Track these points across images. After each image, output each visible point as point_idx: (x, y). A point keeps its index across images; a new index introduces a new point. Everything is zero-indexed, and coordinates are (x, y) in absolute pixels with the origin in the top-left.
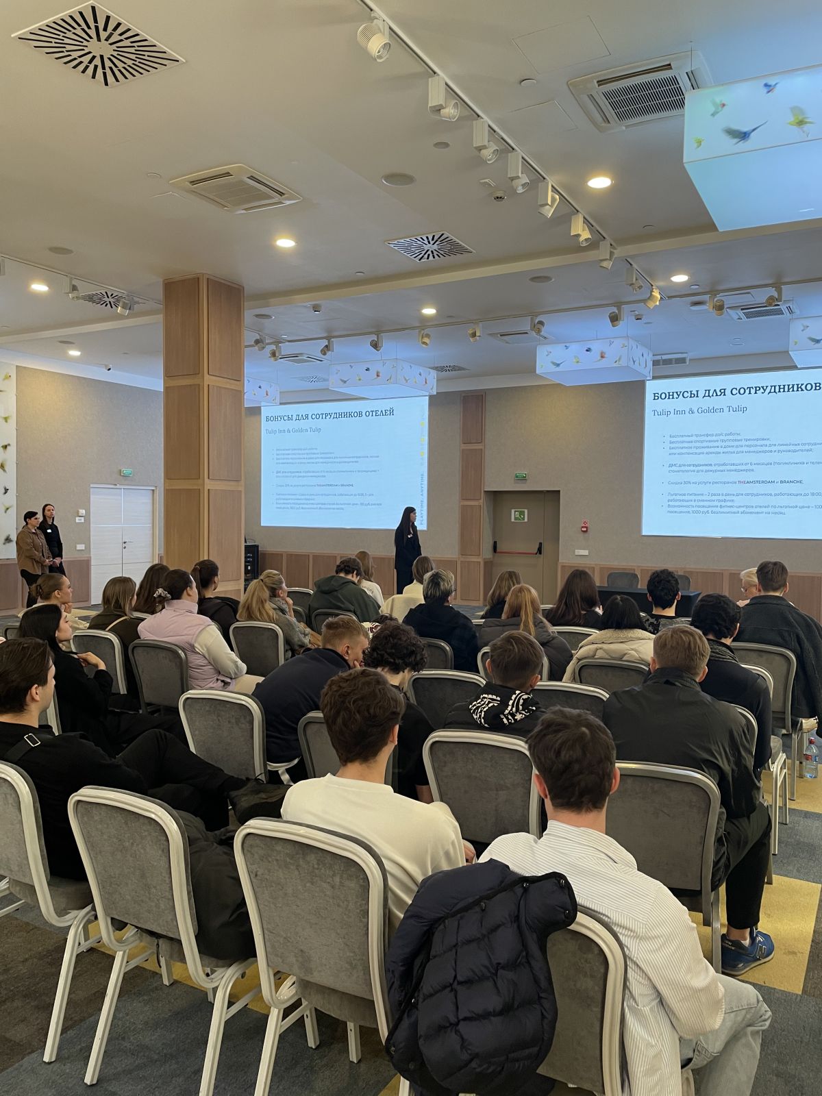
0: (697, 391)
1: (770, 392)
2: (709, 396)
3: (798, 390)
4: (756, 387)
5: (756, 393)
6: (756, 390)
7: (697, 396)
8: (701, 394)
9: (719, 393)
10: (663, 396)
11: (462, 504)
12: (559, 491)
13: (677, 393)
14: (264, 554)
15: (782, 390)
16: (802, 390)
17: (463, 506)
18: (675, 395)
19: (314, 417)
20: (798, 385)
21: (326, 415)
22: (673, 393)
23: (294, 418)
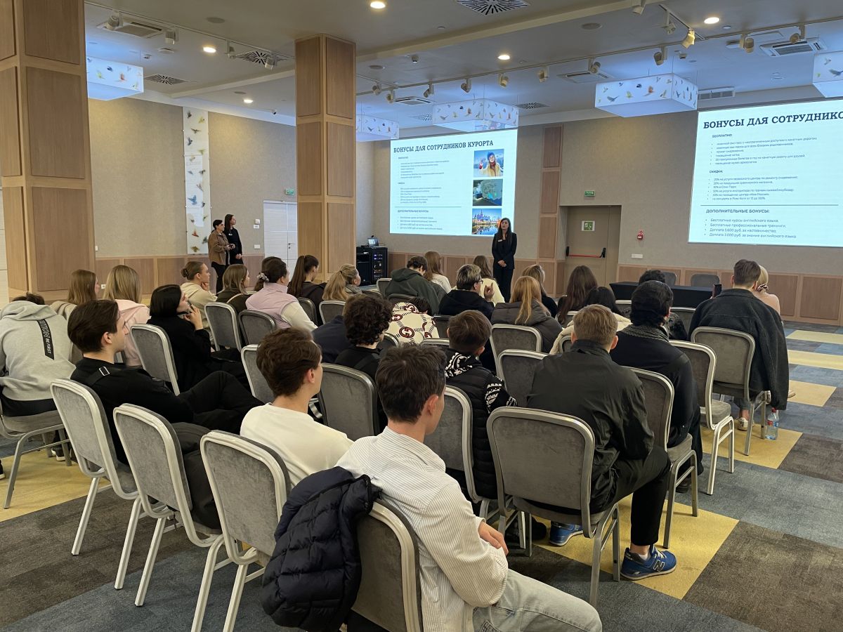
0: (743, 120)
1: (807, 120)
2: (753, 124)
3: (832, 118)
4: (794, 116)
5: (794, 121)
6: (795, 118)
7: (743, 125)
8: (746, 122)
9: (761, 121)
10: (713, 125)
11: (542, 216)
12: (620, 206)
13: (725, 122)
14: (392, 255)
15: (817, 118)
16: (836, 118)
17: (542, 218)
18: (723, 124)
19: (429, 148)
20: (832, 113)
21: (439, 146)
22: (721, 122)
23: (414, 149)
